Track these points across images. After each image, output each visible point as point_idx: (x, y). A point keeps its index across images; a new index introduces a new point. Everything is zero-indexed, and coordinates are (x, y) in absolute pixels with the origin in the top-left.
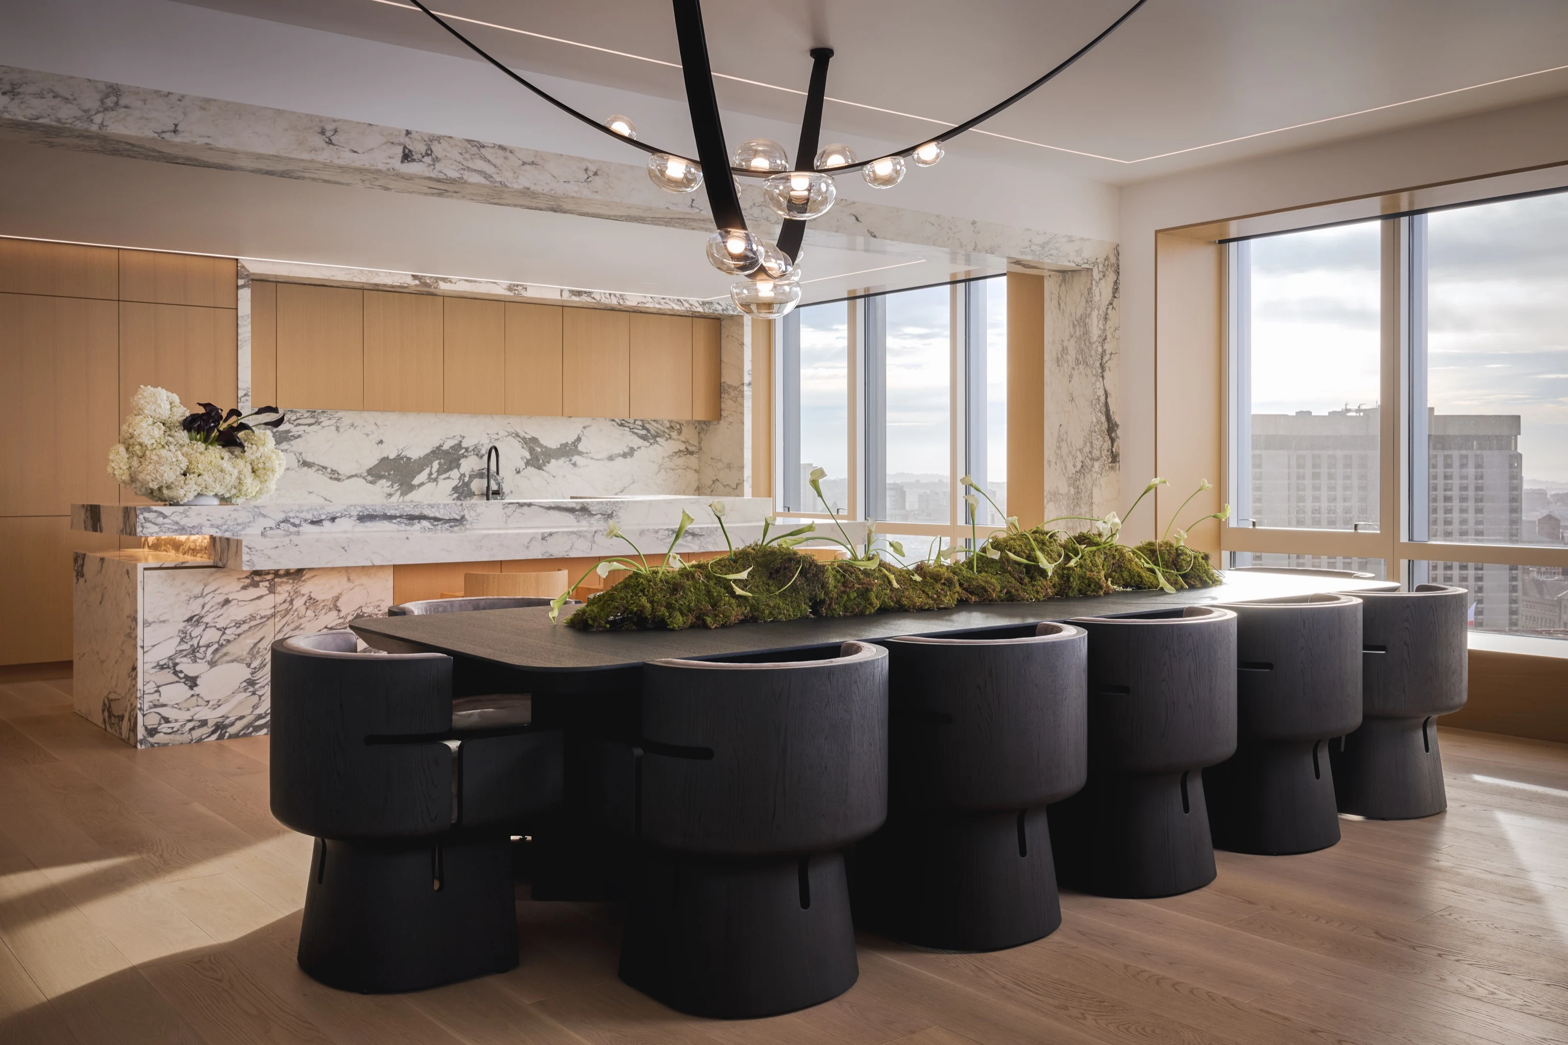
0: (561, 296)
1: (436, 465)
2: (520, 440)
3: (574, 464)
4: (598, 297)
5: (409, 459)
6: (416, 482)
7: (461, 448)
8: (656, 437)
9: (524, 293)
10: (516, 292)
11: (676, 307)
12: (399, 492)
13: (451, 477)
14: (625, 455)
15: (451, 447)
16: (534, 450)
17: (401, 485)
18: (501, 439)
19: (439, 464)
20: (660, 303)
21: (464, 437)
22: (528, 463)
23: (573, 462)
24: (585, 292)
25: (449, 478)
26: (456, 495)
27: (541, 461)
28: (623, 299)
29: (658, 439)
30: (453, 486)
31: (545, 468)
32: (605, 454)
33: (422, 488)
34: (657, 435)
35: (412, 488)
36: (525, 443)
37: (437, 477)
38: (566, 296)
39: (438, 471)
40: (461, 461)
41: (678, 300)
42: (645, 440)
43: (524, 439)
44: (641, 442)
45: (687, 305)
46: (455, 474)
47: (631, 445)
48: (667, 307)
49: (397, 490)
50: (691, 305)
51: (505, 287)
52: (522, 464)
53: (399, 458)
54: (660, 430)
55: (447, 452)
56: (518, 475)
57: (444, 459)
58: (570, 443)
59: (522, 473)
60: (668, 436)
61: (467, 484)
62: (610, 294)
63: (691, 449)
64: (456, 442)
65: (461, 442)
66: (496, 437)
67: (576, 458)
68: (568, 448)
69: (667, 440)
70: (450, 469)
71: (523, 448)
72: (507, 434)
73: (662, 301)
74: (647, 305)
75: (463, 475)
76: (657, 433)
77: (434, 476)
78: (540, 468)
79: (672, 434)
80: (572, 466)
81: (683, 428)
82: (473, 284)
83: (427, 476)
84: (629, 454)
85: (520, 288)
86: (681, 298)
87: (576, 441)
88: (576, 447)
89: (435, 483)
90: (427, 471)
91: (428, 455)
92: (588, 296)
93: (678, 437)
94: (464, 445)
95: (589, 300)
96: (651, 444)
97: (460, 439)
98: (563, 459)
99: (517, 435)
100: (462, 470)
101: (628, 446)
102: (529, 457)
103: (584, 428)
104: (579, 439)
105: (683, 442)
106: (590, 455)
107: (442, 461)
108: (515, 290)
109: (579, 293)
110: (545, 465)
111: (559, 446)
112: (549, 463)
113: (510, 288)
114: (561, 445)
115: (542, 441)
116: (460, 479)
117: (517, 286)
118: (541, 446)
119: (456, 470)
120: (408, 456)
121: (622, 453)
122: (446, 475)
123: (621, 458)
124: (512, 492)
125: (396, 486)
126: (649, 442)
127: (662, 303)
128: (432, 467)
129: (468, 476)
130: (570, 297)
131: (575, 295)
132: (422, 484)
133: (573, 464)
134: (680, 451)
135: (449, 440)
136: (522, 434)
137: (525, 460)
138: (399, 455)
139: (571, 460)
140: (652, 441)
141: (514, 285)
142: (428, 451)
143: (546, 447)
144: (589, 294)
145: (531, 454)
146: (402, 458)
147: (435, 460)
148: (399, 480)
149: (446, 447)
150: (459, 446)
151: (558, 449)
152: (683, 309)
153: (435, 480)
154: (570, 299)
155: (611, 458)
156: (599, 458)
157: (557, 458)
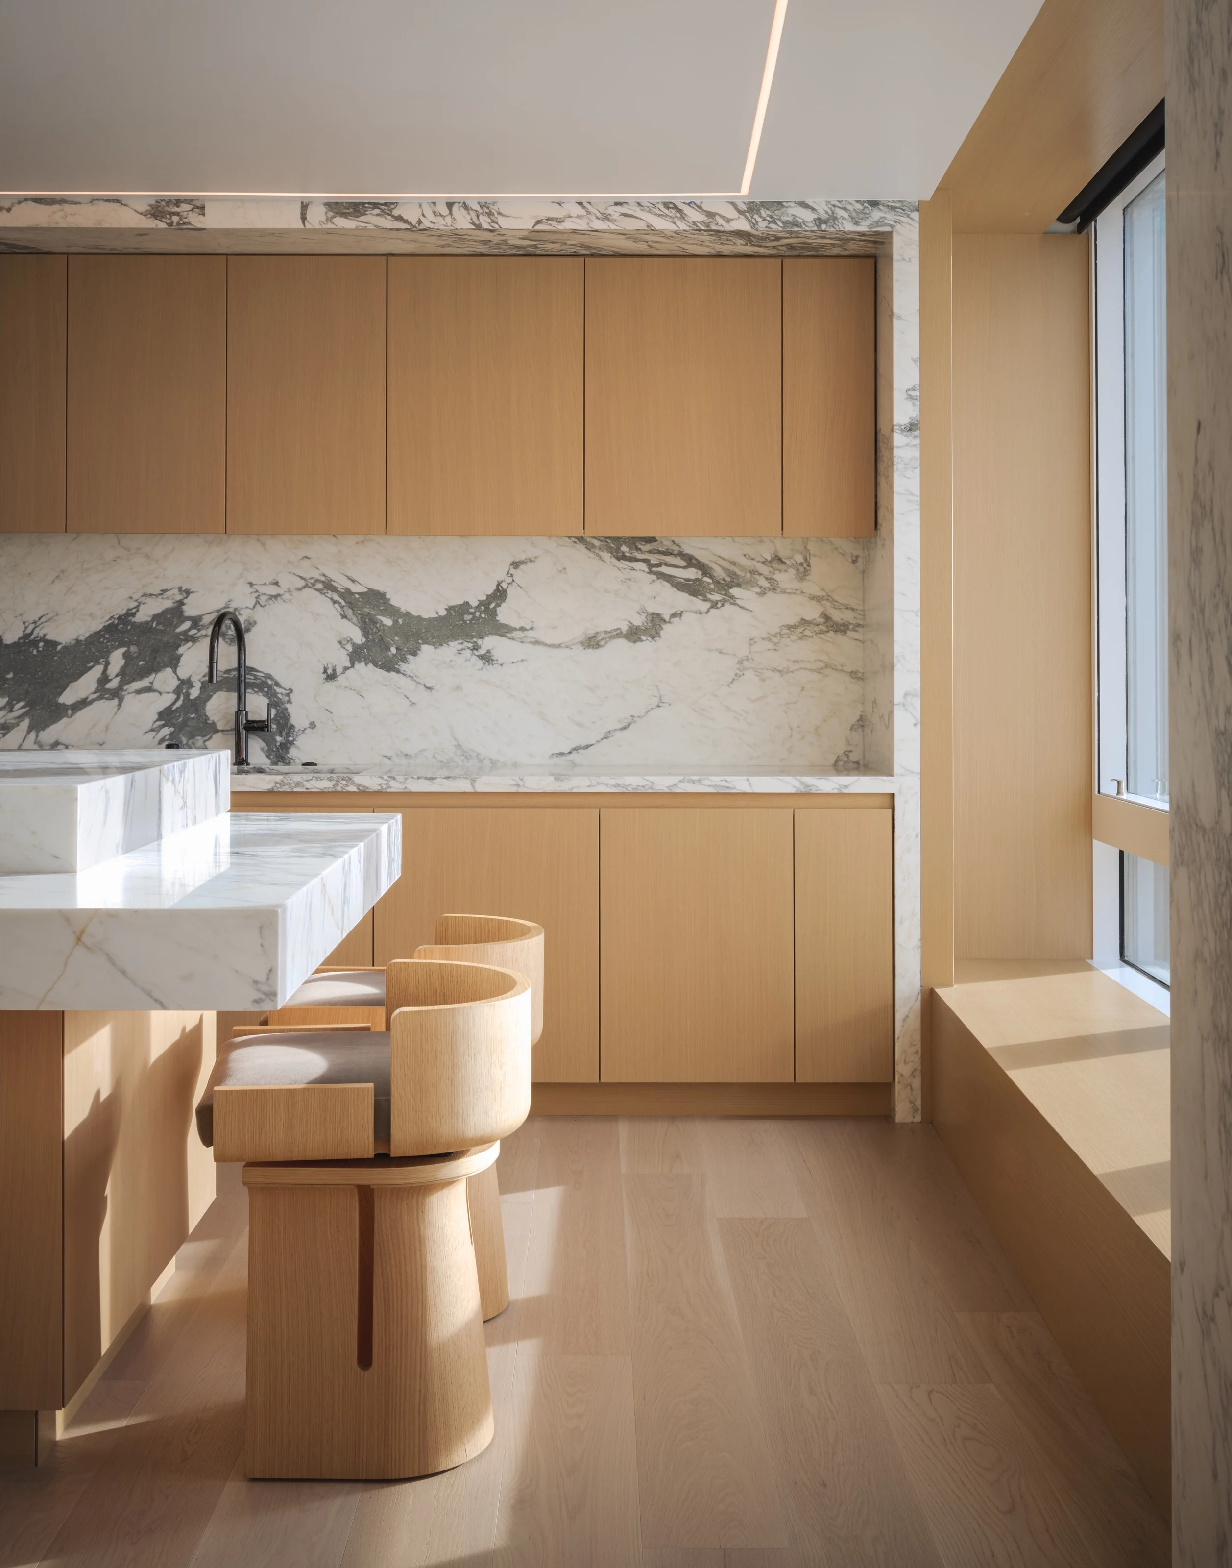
0: (304, 218)
1: (117, 659)
2: (336, 597)
3: (487, 658)
4: (412, 216)
5: (54, 644)
6: (67, 697)
7: (182, 619)
8: (730, 585)
9: (196, 221)
10: (175, 219)
11: (661, 224)
12: (25, 724)
13: (156, 686)
14: (633, 634)
15: (155, 617)
16: (374, 622)
17: (31, 704)
18: (287, 596)
19: (125, 655)
20: (606, 218)
21: (188, 593)
22: (357, 655)
23: (482, 652)
24: (375, 205)
25: (149, 689)
26: (166, 731)
27: (393, 650)
28: (490, 214)
29: (735, 591)
30: (161, 708)
31: (403, 667)
32: (578, 632)
33: (83, 714)
34: (735, 581)
35: (58, 712)
36: (351, 605)
37: (120, 687)
38: (317, 217)
39: (122, 673)
40: (181, 650)
41: (666, 205)
42: (694, 593)
43: (347, 595)
44: (682, 600)
45: (695, 216)
46: (166, 680)
47: (652, 608)
48: (630, 225)
49: (21, 718)
50: (711, 215)
51: (143, 208)
52: (341, 658)
53: (27, 641)
54: (742, 568)
55: (145, 629)
56: (330, 685)
57: (137, 644)
58: (474, 603)
59: (341, 679)
60: (766, 584)
61: (197, 705)
62: (450, 205)
63: (837, 616)
64: (169, 604)
65: (181, 603)
66: (273, 590)
67: (489, 642)
68: (468, 617)
69: (762, 594)
70: (153, 668)
71: (344, 617)
72: (303, 583)
73: (615, 212)
74: (567, 225)
75: (185, 684)
76: (733, 575)
77: (113, 684)
78: (389, 666)
79: (778, 576)
80: (480, 663)
81: (813, 561)
82: (56, 207)
83: (94, 686)
84: (645, 631)
85: (185, 207)
86: (678, 196)
87: (491, 598)
88: (494, 613)
89: (116, 701)
90: (96, 672)
91: (97, 634)
92: (383, 214)
93: (797, 585)
94: (189, 610)
95: (386, 223)
96: (714, 605)
97: (179, 597)
98: (455, 645)
99: (328, 586)
100: (184, 671)
101: (643, 611)
102: (358, 637)
103: (516, 565)
104: (500, 595)
105: (813, 598)
106: (530, 633)
107: (133, 649)
108: (172, 214)
109: (356, 209)
110: (404, 660)
111: (443, 613)
112: (414, 654)
113: (157, 211)
114: (449, 609)
115: (396, 600)
116: (178, 691)
117: (178, 202)
118: (393, 612)
119: (169, 670)
120: (48, 637)
121: (625, 628)
122: (145, 683)
123: (622, 643)
124: (313, 725)
125: (19, 708)
126: (705, 600)
127: (616, 216)
128: (107, 664)
129: (198, 685)
130: (329, 220)
131: (344, 215)
132: (83, 703)
133: (482, 657)
134: (804, 622)
135: (149, 600)
136: (342, 583)
137: (350, 648)
138: (26, 636)
139: (476, 648)
140: (716, 597)
141: (169, 202)
142: (97, 625)
143: (408, 614)
144: (386, 208)
145: (365, 632)
146: (35, 643)
147: (119, 647)
148: (27, 692)
149: (143, 616)
150: (176, 613)
151: (440, 619)
152: (683, 226)
153: (117, 694)
154: (330, 226)
155: (592, 642)
156: (556, 642)
157: (439, 641)
